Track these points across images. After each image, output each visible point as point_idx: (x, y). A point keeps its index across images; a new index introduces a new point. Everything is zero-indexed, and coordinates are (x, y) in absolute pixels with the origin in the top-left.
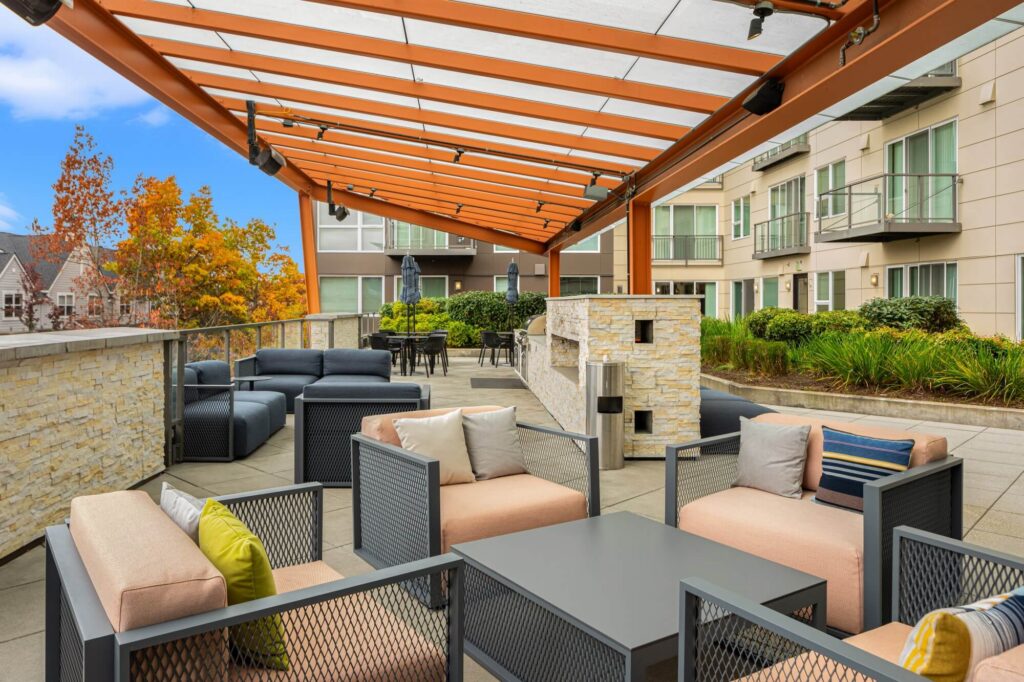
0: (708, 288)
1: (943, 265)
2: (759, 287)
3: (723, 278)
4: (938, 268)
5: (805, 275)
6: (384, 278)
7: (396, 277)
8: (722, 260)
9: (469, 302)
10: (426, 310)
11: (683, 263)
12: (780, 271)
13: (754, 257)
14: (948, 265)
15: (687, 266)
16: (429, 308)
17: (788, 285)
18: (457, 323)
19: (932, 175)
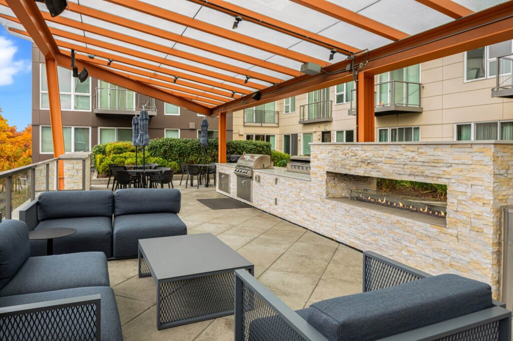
0: (271, 138)
1: (411, 128)
2: (301, 138)
3: (278, 133)
4: (408, 130)
5: (329, 132)
6: (90, 128)
7: (99, 128)
8: (278, 124)
9: (164, 145)
10: (130, 150)
11: (260, 125)
12: (314, 130)
13: (300, 123)
14: (414, 128)
15: (261, 126)
16: (132, 148)
17: (319, 137)
18: (156, 158)
19: (405, 82)
